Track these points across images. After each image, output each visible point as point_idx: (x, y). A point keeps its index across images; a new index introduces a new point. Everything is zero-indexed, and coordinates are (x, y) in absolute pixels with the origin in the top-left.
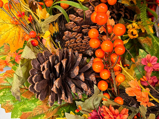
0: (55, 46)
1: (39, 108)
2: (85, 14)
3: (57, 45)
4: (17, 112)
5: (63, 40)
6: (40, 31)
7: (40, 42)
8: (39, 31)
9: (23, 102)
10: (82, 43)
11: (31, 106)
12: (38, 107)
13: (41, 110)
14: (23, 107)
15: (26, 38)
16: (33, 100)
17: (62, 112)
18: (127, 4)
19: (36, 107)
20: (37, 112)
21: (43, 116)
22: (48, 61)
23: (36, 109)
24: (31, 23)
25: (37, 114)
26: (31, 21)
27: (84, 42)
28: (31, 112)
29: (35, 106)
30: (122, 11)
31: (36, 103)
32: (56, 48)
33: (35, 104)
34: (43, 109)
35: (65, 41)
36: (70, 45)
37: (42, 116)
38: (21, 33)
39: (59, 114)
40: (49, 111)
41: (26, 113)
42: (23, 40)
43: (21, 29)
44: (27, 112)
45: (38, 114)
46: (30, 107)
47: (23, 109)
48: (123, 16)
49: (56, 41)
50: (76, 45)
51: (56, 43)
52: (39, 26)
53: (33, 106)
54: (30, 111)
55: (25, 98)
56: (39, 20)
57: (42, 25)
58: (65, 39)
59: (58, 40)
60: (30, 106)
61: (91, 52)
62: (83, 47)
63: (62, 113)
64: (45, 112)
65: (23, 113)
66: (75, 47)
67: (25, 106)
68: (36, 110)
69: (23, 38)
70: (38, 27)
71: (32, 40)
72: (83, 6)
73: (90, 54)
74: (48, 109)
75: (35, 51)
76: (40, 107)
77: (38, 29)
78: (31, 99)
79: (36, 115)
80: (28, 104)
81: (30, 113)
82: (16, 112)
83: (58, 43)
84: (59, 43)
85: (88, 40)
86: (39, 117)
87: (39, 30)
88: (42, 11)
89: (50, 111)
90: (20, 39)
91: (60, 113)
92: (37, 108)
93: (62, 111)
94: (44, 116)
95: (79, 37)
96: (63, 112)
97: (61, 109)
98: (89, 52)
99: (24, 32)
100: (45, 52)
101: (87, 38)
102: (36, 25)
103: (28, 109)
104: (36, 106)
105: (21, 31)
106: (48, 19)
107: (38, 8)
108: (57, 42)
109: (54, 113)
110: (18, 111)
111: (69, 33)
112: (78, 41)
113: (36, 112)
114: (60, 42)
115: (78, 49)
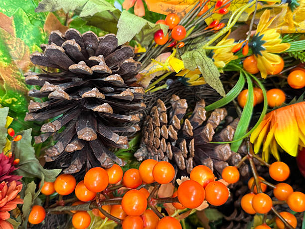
0: (157, 78)
1: (23, 51)
2: (224, 144)
3: (160, 82)
4: (12, 7)
5: (171, 96)
6: (190, 46)
7: (163, 49)
8: (190, 44)
9: (37, 17)
10: (160, 139)
11: (28, 34)
12: (25, 48)
13: (20, 56)
14: (23, 17)
15: (171, 19)
16: (41, 37)
17: (14, 98)
18: (253, 226)
19: (25, 44)
20: (15, 47)
21: (5, 61)
22: (110, 72)
23: (21, 44)
24: (207, 26)
25: (10, 47)
26: (211, 27)
27: (161, 142)
28: (15, 35)
29: (27, 42)
30: (237, 216)
31: (34, 44)
32: (152, 81)
33: (32, 42)
34: (21, 58)
35: (170, 99)
36: (157, 111)
37: (6, 59)
38: (182, 7)
39: (8, 93)
40: (19, 70)
41: (12, 25)
42: (167, 11)
43: (193, 6)
44: (14, 26)
45: (10, 50)
46: (24, 32)
47: (20, 18)
48: (228, 219)
49: (170, 81)
50: (157, 125)
51: (165, 80)
52: (199, 44)
53: (28, 37)
54: (17, 33)
55: (45, 20)
56: (210, 45)
57: (198, 53)
58: (172, 100)
59: (171, 85)
60: (26, 31)
61: (142, 156)
62: (152, 138)
63: (10, 99)
64: (14, 64)
65: (10, 18)
66: (153, 123)
67: (26, 22)
68: (18, 44)
69: (172, 12)
70: (198, 42)
71: (165, 31)
72: (242, 140)
73: (138, 153)
74: (22, 69)
75: (145, 38)
76: (25, 53)
77: (194, 41)
78: (42, 32)
79: (8, 45)
80: (31, 28)
81: (11, 33)
82: (14, 4)
83: (164, 84)
84: (166, 86)
85: (165, 151)
86: (4, 53)
87: (193, 44)
88: (230, 52)
89: (18, 72)
90: (170, 6)
91: (11, 95)
92: (23, 46)
93: (17, 98)
94: (7, 63)
95: (170, 134)
96: (13, 100)
97: (21, 96)
98: (141, 151)
99: (185, 13)
100: (133, 64)
101: (169, 150)
102: (202, 37)
103: (21, 29)
104: (28, 44)
105: (188, 6)
106: (210, 65)
107: (236, 44)
108: (167, 84)
109: (11, 83)
110: (16, 9)
111: (184, 109)
112: (164, 131)
113: (15, 45)
114: (167, 88)
115: (150, 129)
